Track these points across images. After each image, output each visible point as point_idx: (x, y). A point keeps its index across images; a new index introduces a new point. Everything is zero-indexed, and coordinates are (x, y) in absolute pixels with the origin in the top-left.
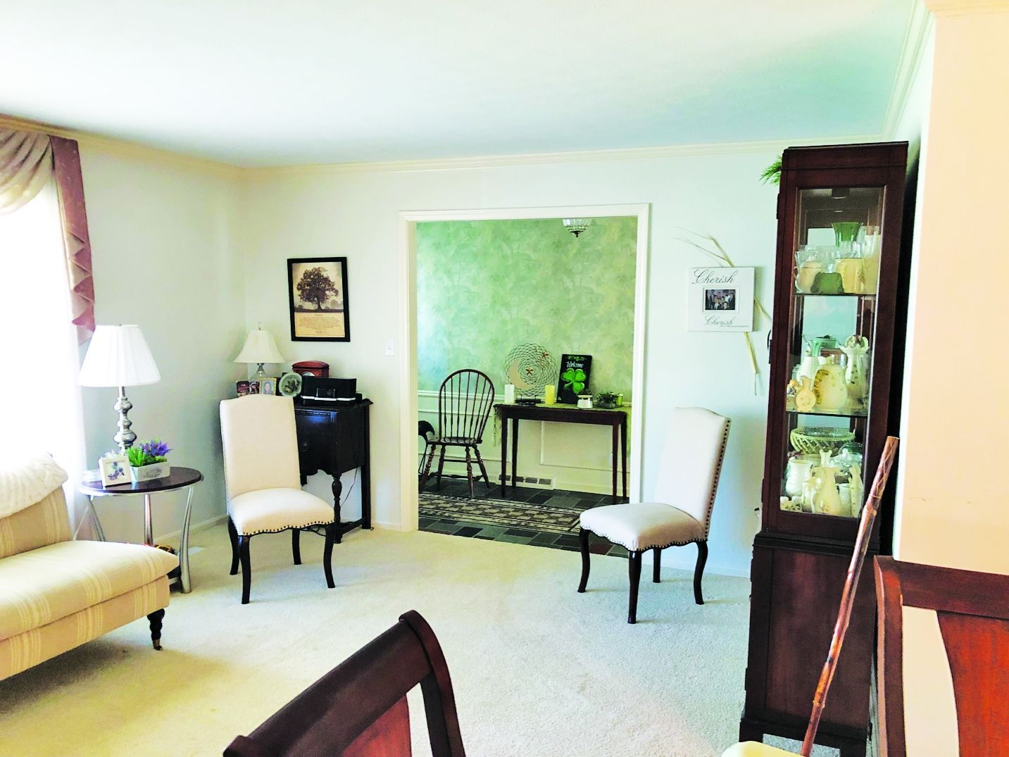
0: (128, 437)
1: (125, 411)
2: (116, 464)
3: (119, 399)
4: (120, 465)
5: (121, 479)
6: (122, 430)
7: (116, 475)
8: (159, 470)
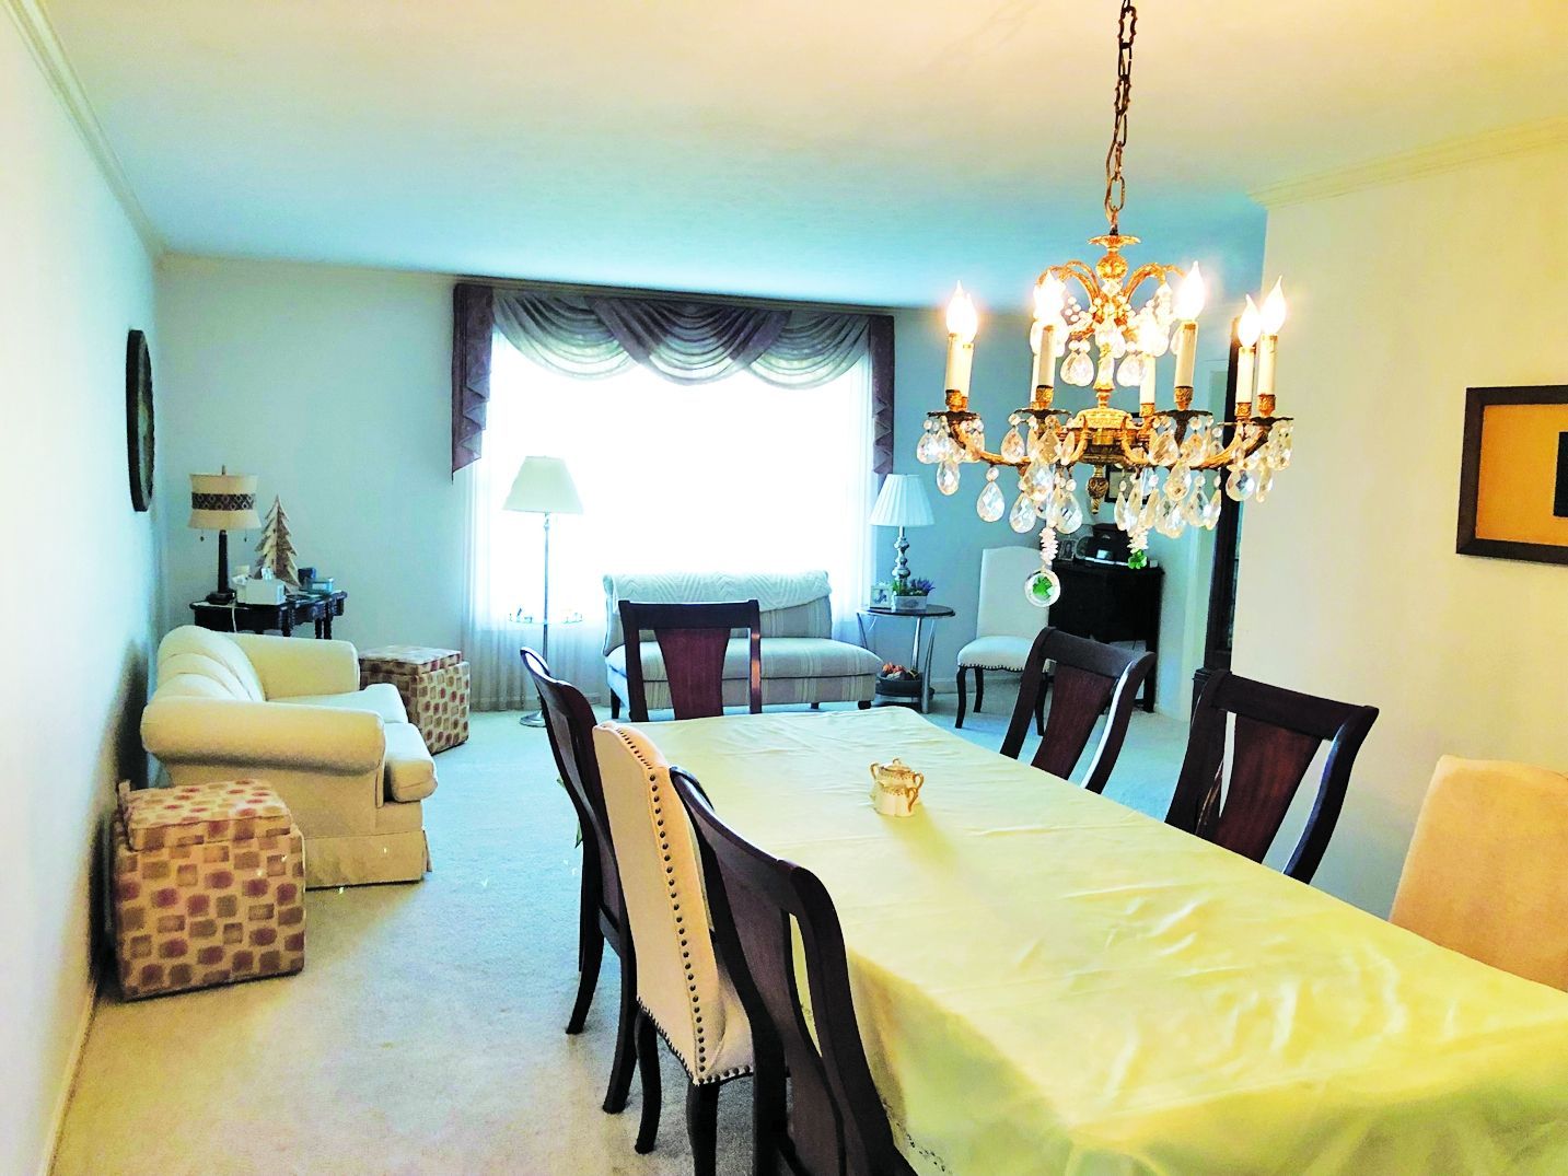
0: (902, 572)
1: (903, 550)
2: (881, 591)
3: (899, 539)
4: (885, 593)
5: (883, 604)
6: (899, 566)
7: (880, 601)
8: (916, 603)
